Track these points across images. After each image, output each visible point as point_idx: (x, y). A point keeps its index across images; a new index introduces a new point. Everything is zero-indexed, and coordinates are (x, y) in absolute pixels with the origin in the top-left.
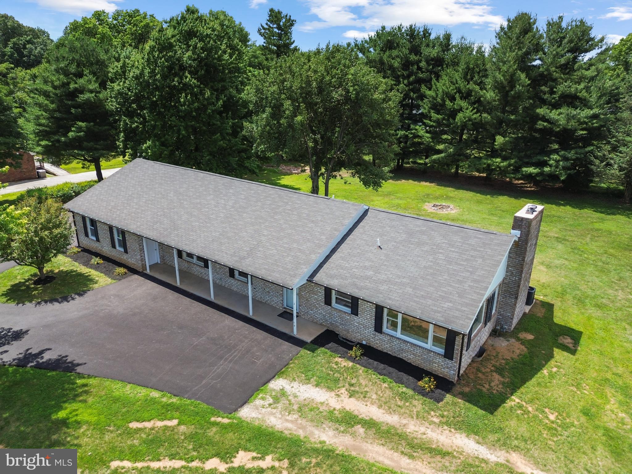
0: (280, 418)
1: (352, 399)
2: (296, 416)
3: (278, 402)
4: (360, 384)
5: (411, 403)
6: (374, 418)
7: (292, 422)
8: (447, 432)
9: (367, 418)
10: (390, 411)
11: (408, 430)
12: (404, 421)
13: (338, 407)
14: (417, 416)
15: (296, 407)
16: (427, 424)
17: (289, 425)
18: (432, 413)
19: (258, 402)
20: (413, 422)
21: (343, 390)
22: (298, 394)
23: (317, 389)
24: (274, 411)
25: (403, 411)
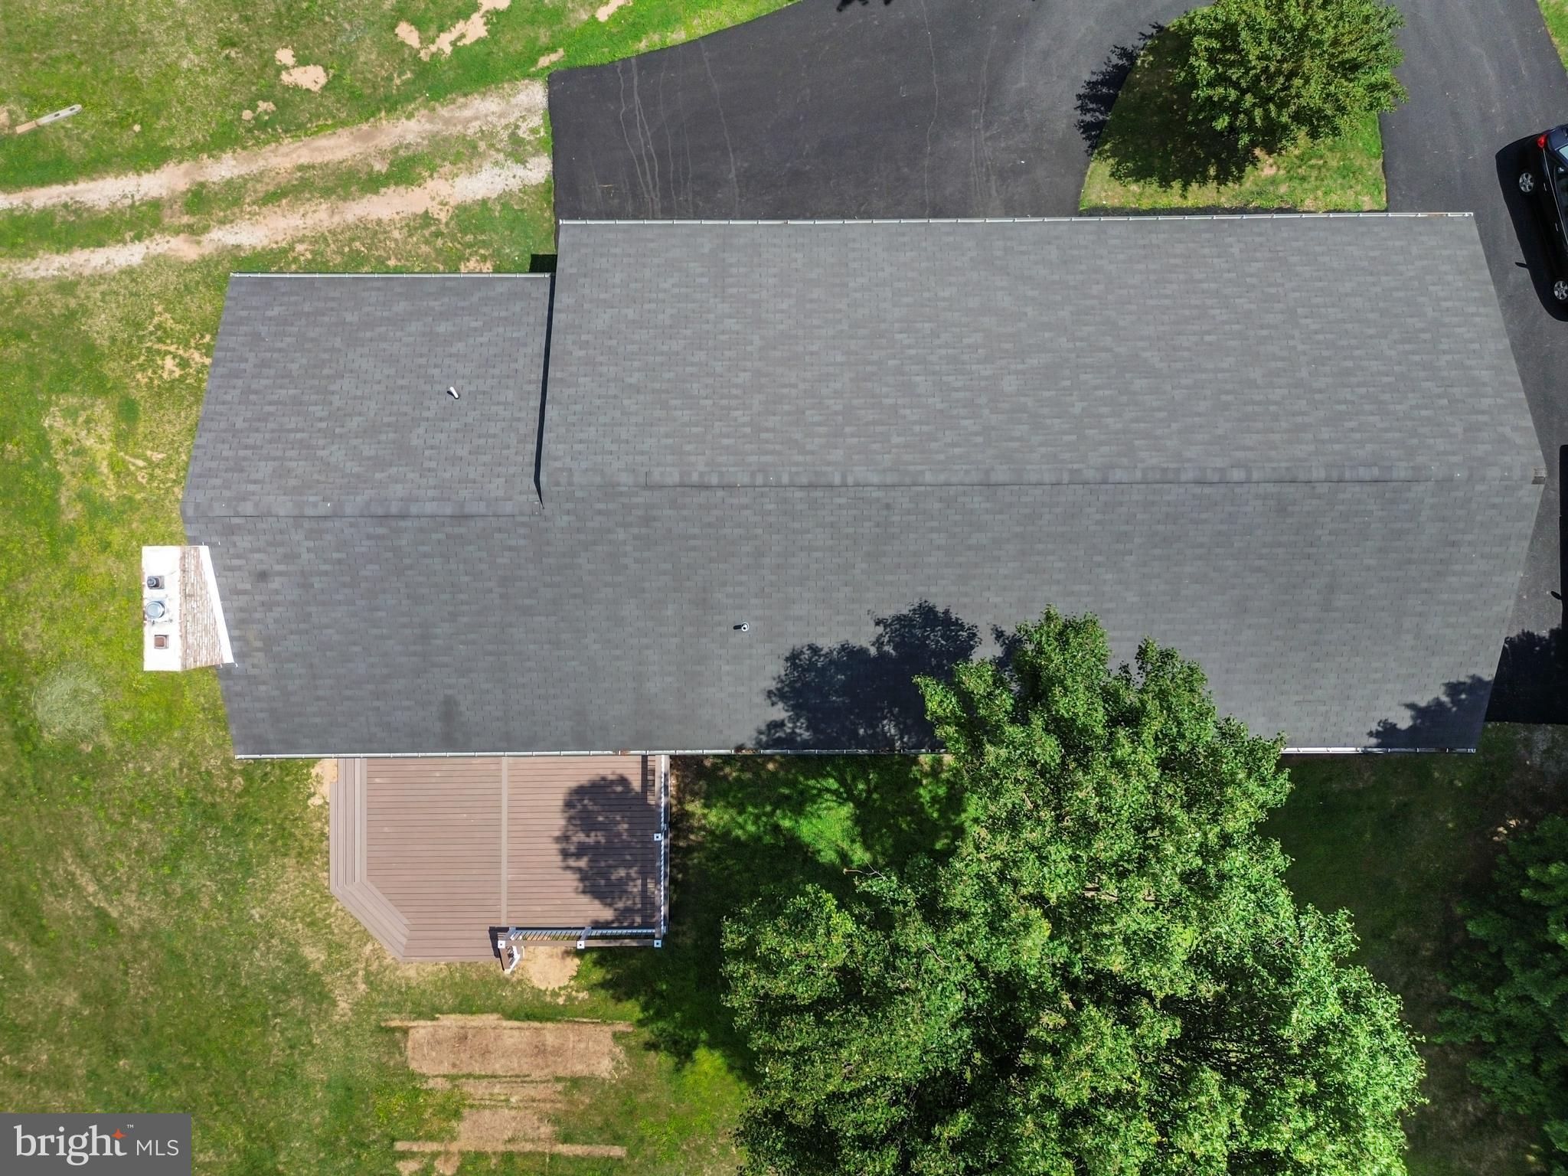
0: (486, 116)
1: (421, 211)
2: (470, 132)
3: (510, 137)
4: (427, 242)
5: (342, 253)
6: (375, 198)
7: (468, 121)
8: (280, 239)
9: (383, 190)
10: (362, 225)
11: (324, 206)
12: (337, 219)
13: (430, 184)
14: (326, 239)
15: (482, 146)
16: (308, 233)
17: (467, 113)
18: (309, 256)
19: (536, 121)
20: (326, 224)
21: (443, 217)
22: (497, 170)
23: (479, 197)
24: (504, 122)
25: (348, 234)
